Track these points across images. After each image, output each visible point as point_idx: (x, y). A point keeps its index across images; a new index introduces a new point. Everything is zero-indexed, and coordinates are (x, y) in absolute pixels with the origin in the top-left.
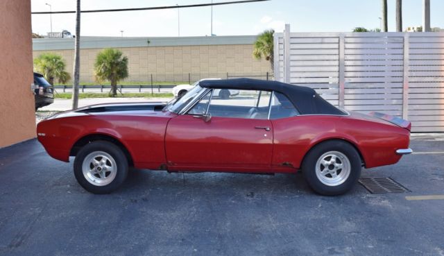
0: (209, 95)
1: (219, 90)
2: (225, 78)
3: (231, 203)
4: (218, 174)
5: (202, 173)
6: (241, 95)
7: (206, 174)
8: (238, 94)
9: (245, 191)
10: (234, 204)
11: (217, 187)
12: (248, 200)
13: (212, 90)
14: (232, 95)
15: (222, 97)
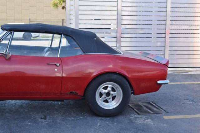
0: (9, 37)
1: (23, 33)
2: (28, 23)
3: (27, 125)
4: (18, 101)
5: (4, 101)
6: (41, 37)
7: (8, 101)
8: (38, 37)
9: (40, 114)
10: (30, 125)
11: (16, 112)
12: (42, 122)
13: (11, 33)
14: (33, 37)
15: (24, 38)
